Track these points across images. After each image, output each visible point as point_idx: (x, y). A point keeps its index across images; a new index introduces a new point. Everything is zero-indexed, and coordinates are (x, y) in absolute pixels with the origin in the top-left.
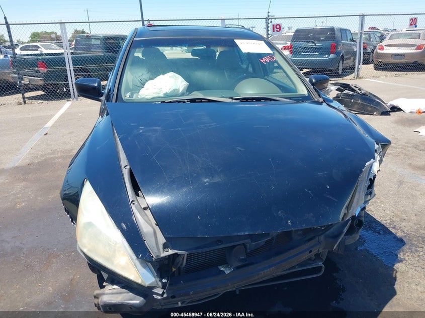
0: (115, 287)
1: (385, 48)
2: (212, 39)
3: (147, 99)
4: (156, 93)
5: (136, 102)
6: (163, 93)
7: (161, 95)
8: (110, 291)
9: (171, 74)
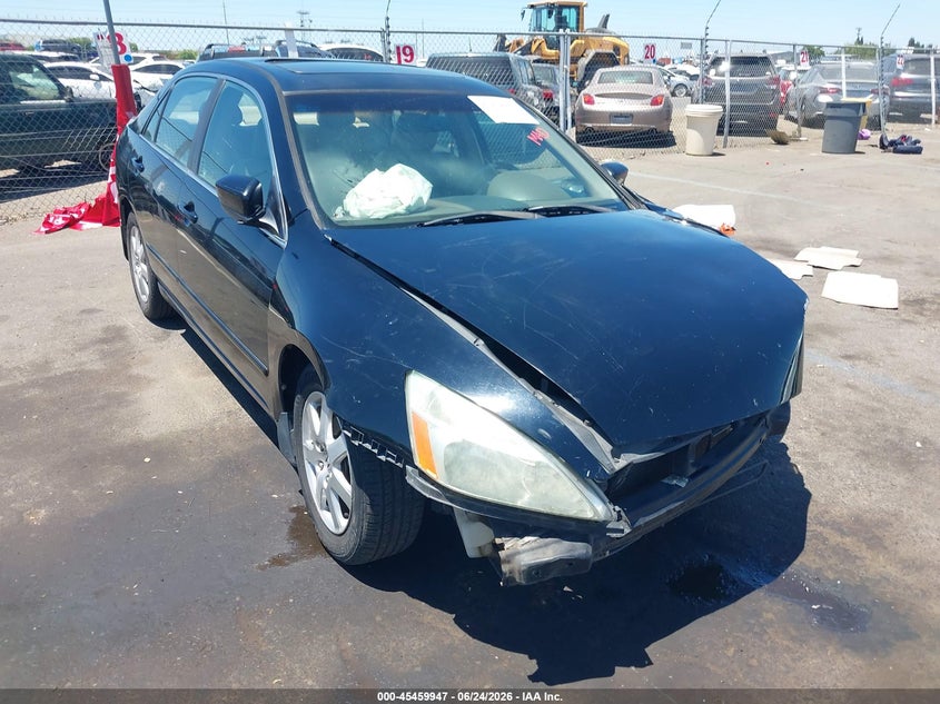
0: (527, 539)
1: (596, 99)
2: (434, 95)
3: (378, 219)
4: (392, 208)
5: (359, 227)
6: (404, 207)
7: (401, 209)
8: (526, 547)
9: (398, 168)
